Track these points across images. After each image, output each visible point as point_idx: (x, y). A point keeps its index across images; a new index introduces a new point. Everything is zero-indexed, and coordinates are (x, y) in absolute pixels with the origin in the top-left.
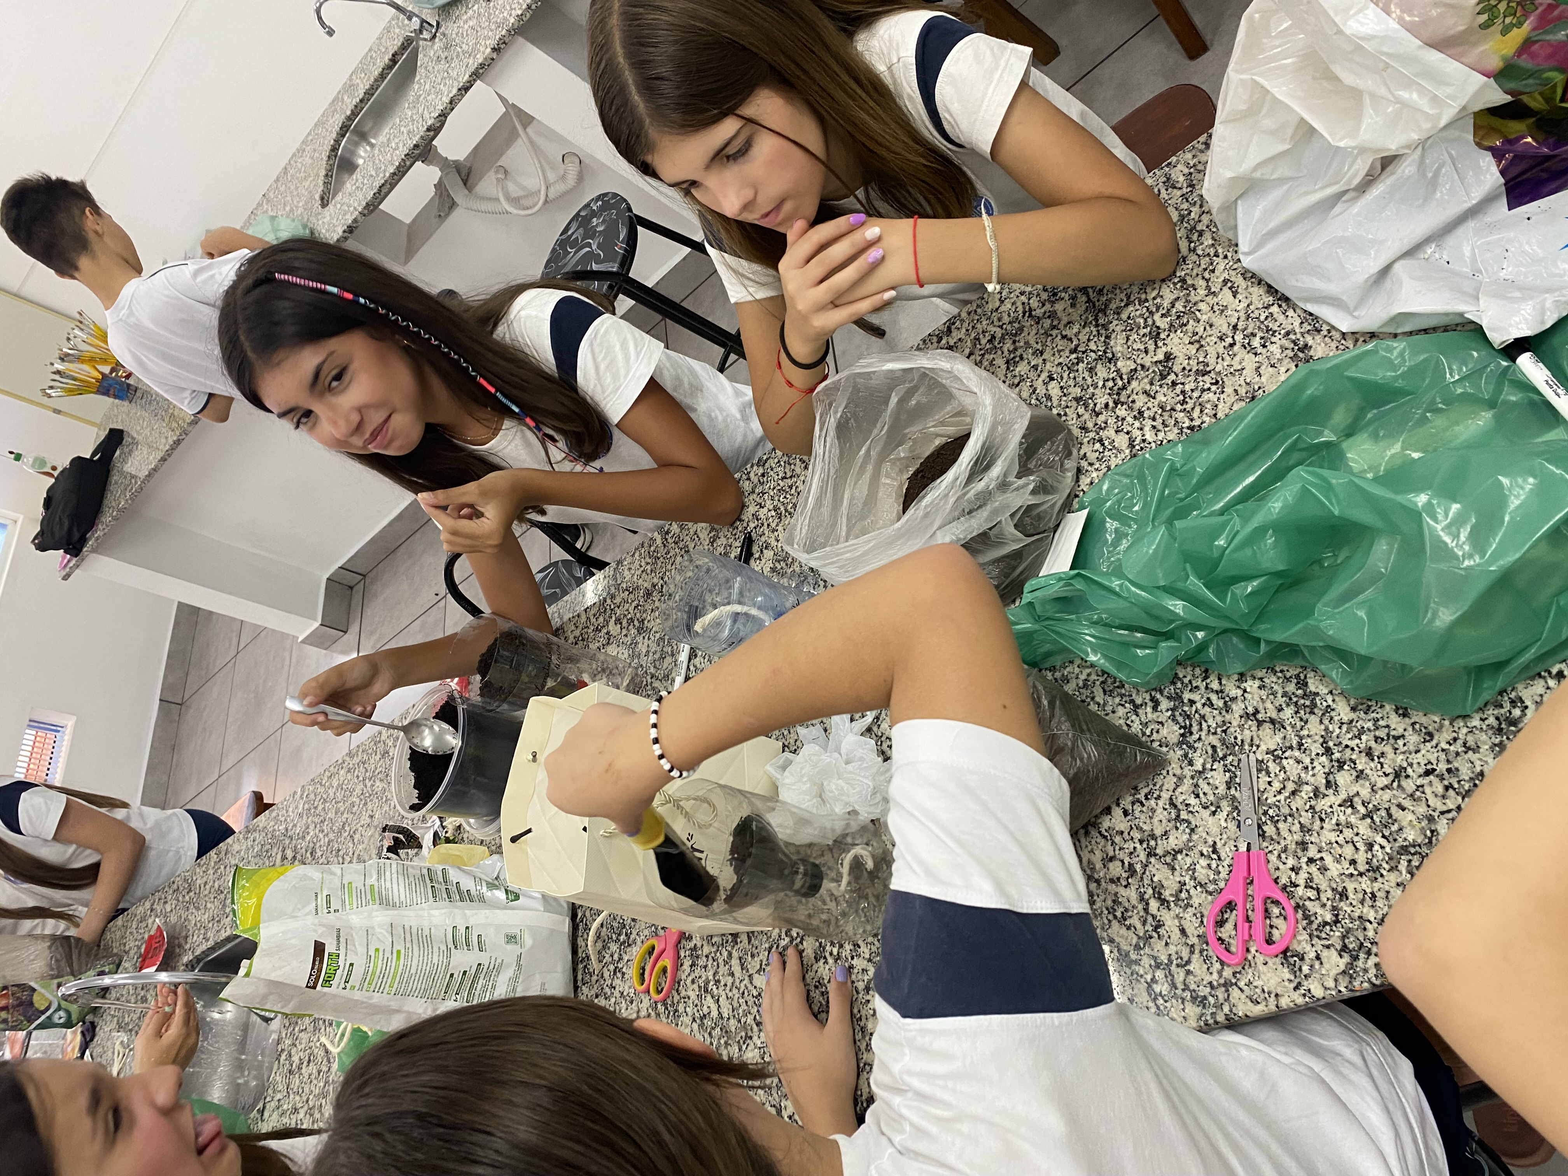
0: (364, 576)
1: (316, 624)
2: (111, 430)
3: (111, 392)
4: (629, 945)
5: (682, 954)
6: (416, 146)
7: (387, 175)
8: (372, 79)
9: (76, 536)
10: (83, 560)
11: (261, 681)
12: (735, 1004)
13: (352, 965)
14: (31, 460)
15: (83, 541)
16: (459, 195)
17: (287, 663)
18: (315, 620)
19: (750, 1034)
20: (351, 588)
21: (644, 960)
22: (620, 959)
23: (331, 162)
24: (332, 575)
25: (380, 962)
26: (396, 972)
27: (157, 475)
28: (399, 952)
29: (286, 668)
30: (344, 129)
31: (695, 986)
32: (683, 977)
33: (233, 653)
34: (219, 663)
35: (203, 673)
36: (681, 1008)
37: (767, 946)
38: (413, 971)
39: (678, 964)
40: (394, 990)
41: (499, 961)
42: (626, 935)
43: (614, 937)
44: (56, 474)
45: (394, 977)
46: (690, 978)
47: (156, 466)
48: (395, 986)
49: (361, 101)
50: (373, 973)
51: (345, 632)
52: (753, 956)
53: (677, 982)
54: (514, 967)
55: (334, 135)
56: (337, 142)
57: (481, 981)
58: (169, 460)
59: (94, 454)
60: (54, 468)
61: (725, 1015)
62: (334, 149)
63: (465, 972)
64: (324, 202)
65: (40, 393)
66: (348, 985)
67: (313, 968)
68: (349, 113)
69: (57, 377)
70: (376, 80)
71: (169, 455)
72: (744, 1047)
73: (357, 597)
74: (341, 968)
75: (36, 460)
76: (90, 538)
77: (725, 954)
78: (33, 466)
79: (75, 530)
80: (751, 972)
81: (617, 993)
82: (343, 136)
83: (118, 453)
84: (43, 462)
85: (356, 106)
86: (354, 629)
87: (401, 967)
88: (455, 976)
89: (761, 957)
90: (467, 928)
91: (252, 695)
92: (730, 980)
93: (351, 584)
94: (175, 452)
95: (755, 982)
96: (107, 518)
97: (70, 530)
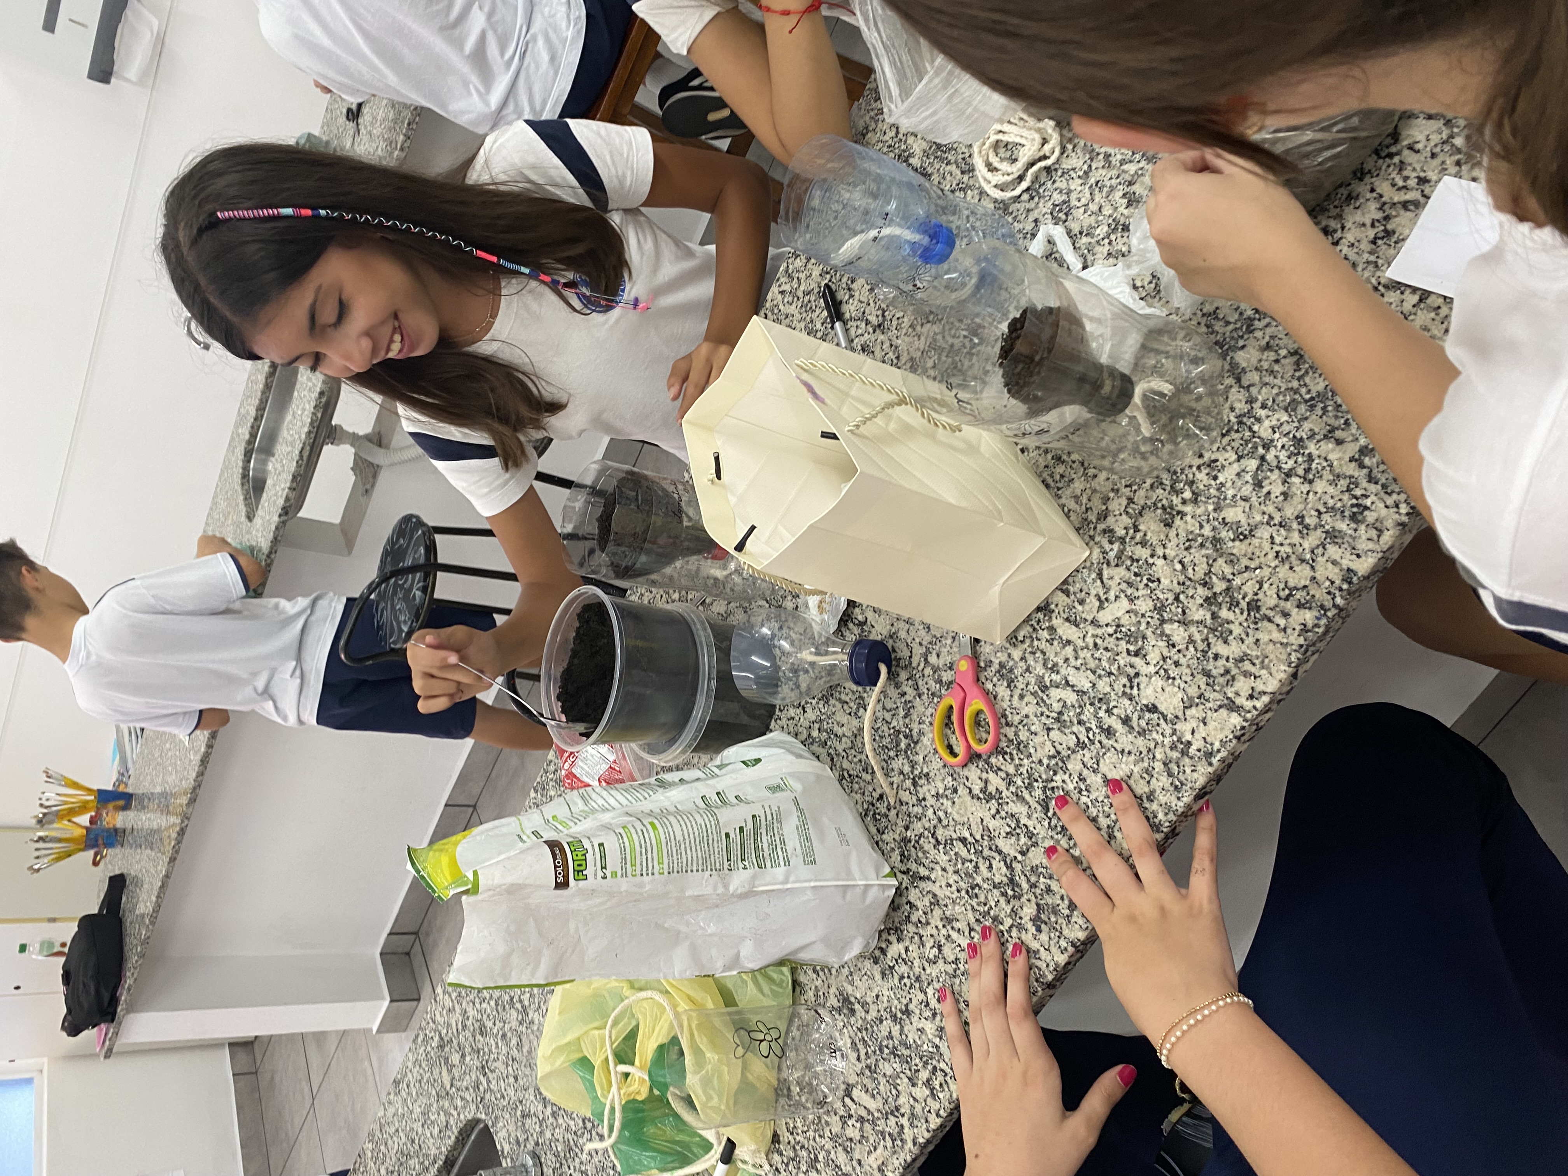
0: (416, 934)
1: (386, 1003)
2: (111, 878)
3: (100, 842)
4: (916, 743)
5: (989, 686)
6: (322, 394)
7: (303, 436)
8: (259, 394)
9: (106, 996)
10: (120, 1024)
11: (349, 1109)
12: (1092, 664)
13: (601, 845)
14: (37, 946)
15: (114, 1001)
16: (379, 457)
17: (369, 1072)
18: (383, 998)
19: (1132, 672)
20: (408, 954)
21: (945, 737)
22: (913, 766)
23: (246, 487)
24: (384, 947)
25: (635, 836)
26: (659, 842)
27: (171, 881)
28: (652, 824)
29: (371, 1079)
30: (248, 455)
31: (1029, 698)
32: (1005, 705)
33: (308, 1104)
34: (298, 1121)
35: (285, 1145)
36: (1024, 735)
37: (1094, 576)
38: (679, 837)
39: (991, 698)
40: (666, 866)
41: (774, 809)
42: (906, 737)
43: (892, 754)
44: (66, 950)
45: (660, 850)
46: (1016, 697)
47: (167, 871)
48: (666, 861)
49: (256, 419)
50: (633, 849)
51: (419, 1000)
52: (1082, 602)
53: (1002, 719)
54: (795, 814)
55: (240, 464)
56: (246, 468)
57: (765, 841)
58: (179, 858)
59: (101, 909)
60: (63, 945)
61: (1087, 686)
62: (245, 476)
63: (741, 829)
64: (250, 518)
65: (29, 873)
66: (608, 872)
67: (554, 858)
68: (247, 437)
69: (41, 845)
70: (263, 393)
71: (177, 852)
72: (1135, 691)
73: (417, 959)
74: (590, 850)
75: (42, 944)
76: (121, 994)
77: (1045, 634)
78: (41, 952)
79: (103, 990)
80: (1090, 618)
81: (931, 801)
82: (249, 461)
83: (124, 899)
84: (51, 944)
85: (252, 427)
86: (426, 992)
87: (663, 837)
88: (732, 835)
89: (1093, 592)
90: (718, 794)
91: (344, 1131)
92: (1069, 650)
93: (406, 950)
94: (183, 846)
95: (1103, 622)
96: (132, 959)
97: (97, 991)
